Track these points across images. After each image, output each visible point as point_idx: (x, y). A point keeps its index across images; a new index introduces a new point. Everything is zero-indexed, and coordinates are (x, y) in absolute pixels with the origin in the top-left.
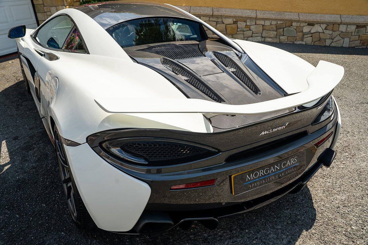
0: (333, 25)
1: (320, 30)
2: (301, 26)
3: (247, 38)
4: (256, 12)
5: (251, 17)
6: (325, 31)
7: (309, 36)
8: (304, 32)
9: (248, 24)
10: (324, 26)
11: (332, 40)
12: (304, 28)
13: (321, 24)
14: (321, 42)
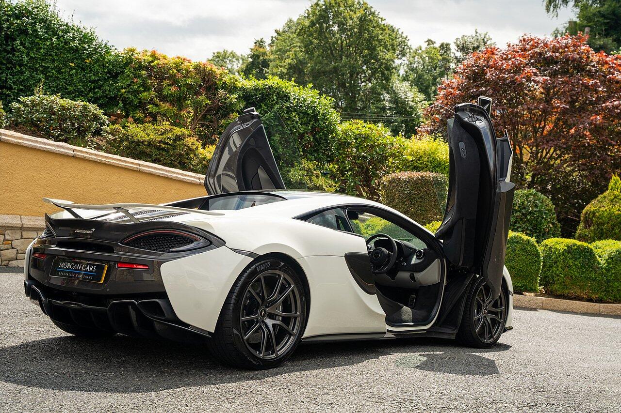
3: (8, 262)
4: (21, 218)
5: (12, 225)
9: (8, 237)
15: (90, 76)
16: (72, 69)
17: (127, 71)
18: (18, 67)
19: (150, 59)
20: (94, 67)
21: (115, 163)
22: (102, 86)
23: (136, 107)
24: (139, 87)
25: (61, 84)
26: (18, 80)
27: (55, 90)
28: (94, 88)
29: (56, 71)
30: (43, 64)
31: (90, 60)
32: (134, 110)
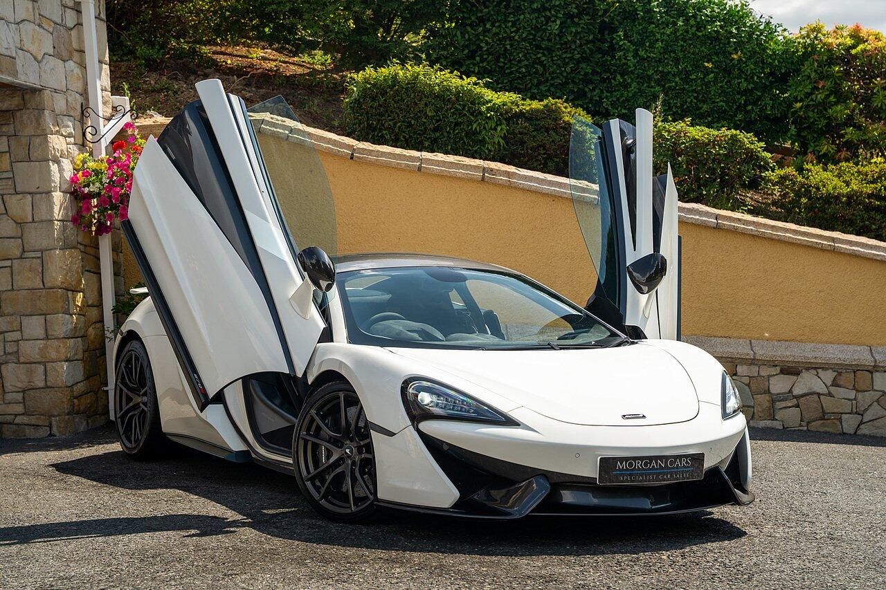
0: (854, 372)
1: (819, 387)
2: (763, 377)
6: (833, 389)
7: (790, 404)
8: (775, 394)
10: (828, 376)
11: (860, 417)
12: (772, 381)
13: (819, 371)
14: (829, 421)
15: (739, 83)
16: (707, 72)
17: (806, 68)
18: (619, 77)
19: (849, 42)
20: (747, 66)
21: (790, 237)
22: (759, 98)
23: (822, 133)
24: (827, 96)
25: (689, 100)
26: (618, 99)
27: (680, 112)
28: (746, 105)
29: (681, 79)
30: (660, 69)
31: (739, 53)
32: (816, 140)
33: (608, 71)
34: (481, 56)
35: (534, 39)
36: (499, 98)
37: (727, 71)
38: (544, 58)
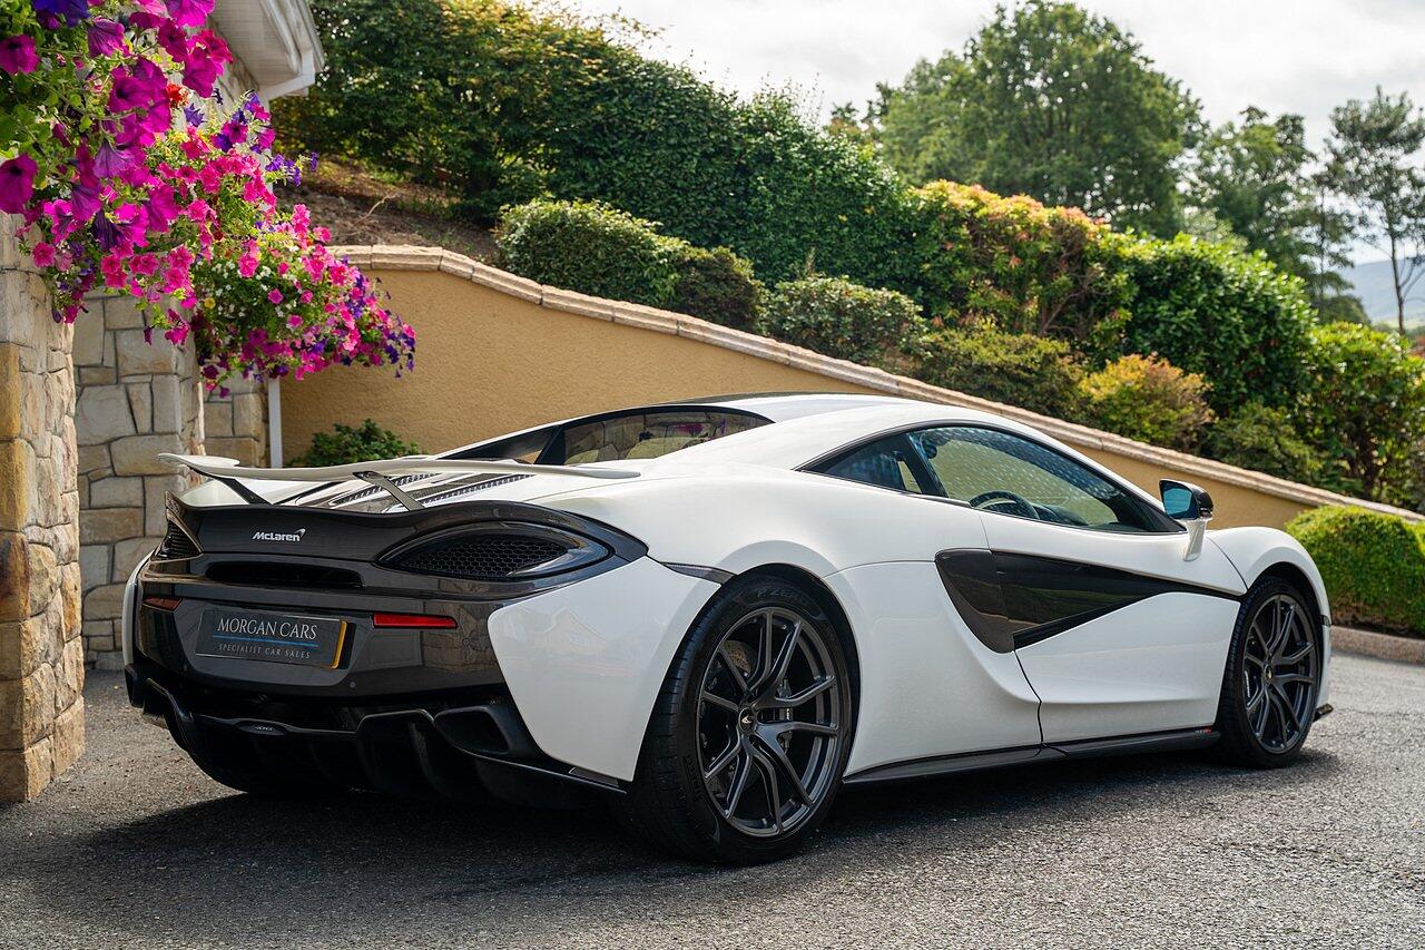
15: (872, 239)
16: (842, 225)
17: (934, 229)
19: (972, 205)
20: (879, 222)
24: (954, 259)
27: (835, 268)
31: (873, 208)
33: (743, 217)
34: (613, 192)
35: (669, 177)
36: (670, 244)
37: (861, 226)
38: (679, 199)
